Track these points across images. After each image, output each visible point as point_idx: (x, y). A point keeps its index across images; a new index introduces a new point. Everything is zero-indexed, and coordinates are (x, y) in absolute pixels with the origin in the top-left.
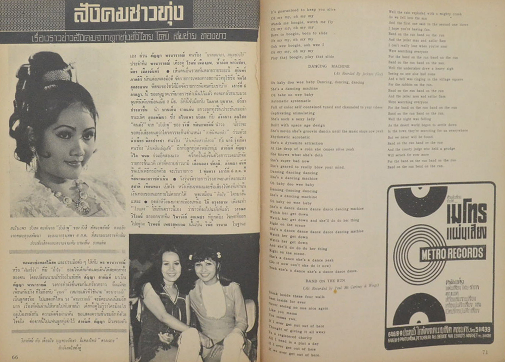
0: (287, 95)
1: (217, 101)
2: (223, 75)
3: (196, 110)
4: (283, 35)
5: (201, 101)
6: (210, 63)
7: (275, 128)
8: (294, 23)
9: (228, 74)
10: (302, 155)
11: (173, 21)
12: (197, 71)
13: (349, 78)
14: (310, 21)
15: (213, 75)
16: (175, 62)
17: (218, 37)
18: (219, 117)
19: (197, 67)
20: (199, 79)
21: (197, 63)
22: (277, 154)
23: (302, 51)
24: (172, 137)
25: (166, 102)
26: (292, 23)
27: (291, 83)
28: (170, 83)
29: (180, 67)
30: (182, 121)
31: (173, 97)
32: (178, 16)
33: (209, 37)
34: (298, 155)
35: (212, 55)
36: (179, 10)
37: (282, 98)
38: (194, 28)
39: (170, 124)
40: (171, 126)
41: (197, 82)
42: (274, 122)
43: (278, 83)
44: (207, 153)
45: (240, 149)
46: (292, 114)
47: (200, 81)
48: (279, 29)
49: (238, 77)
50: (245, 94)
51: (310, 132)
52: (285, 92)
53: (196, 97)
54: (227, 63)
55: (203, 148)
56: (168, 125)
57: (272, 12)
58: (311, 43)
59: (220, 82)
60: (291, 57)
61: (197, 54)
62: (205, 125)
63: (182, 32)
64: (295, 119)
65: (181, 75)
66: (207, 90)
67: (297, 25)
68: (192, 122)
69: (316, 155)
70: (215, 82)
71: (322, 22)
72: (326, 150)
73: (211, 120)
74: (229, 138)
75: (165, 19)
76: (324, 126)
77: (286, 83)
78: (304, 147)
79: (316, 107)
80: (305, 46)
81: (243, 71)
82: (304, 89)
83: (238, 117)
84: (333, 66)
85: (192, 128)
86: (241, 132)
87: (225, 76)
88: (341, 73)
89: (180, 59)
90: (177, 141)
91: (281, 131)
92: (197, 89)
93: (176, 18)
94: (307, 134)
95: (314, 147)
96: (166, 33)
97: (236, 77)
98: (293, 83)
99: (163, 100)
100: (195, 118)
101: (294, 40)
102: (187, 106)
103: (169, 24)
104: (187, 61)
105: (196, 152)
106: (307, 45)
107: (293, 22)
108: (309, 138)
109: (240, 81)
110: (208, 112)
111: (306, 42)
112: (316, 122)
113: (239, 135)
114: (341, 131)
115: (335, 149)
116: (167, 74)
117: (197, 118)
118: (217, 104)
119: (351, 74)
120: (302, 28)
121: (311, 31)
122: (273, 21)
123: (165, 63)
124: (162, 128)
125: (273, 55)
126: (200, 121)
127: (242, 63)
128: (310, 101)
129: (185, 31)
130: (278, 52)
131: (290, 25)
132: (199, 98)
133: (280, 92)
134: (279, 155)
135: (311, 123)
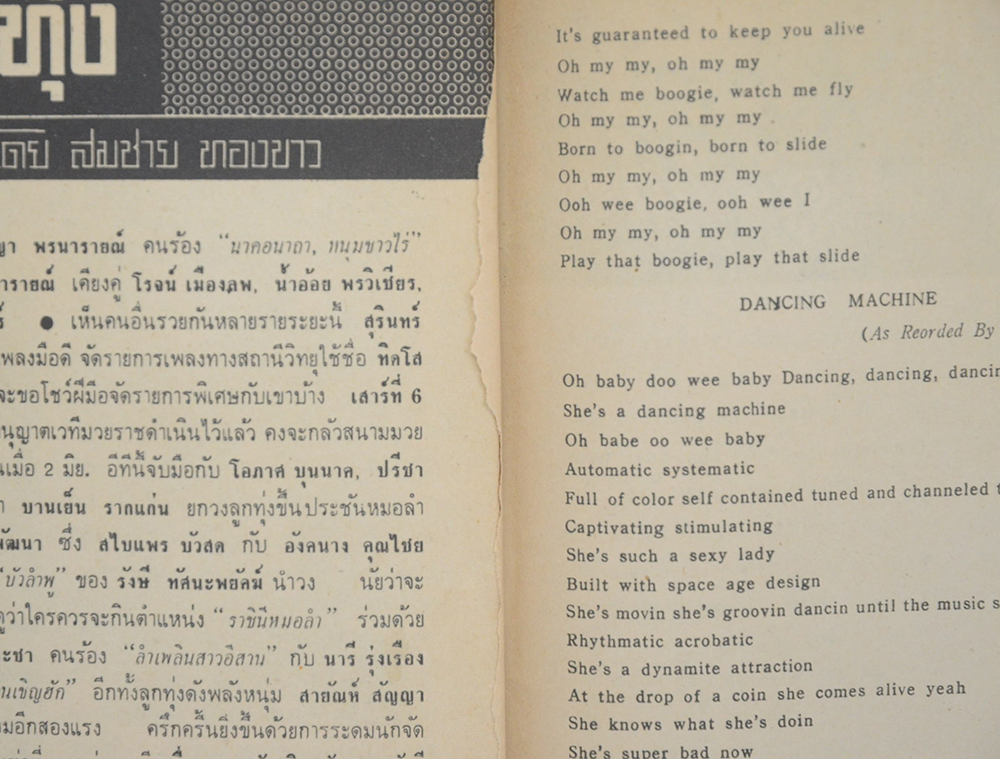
0: (644, 443)
1: (281, 471)
2: (307, 341)
3: (178, 511)
4: (620, 150)
5: (204, 469)
6: (247, 286)
7: (585, 600)
8: (672, 95)
9: (330, 337)
10: (720, 725)
11: (69, 78)
12: (181, 323)
13: (939, 355)
14: (742, 85)
15: (260, 341)
16: (80, 277)
17: (281, 158)
18: (289, 548)
19: (183, 303)
20: (191, 361)
21: (181, 286)
22: (604, 725)
23: (707, 232)
24: (68, 637)
25: (40, 470)
26: (660, 95)
27: (662, 382)
28: (57, 377)
29: (102, 304)
30: (113, 563)
31: (75, 445)
32: (93, 55)
33: (239, 158)
34: (703, 726)
35: (254, 247)
36: (93, 26)
37: (621, 457)
38: (167, 116)
39: (59, 576)
40: (65, 584)
41: (184, 378)
42: (583, 571)
43: (600, 382)
44: (236, 720)
45: (392, 699)
46: (669, 531)
47: (198, 372)
48: (596, 121)
49: (383, 351)
50: (417, 433)
51: (754, 613)
52: (632, 426)
53: (178, 446)
54: (327, 284)
55: (214, 695)
56: (50, 581)
57: (561, 36)
58: (751, 192)
59: (291, 377)
60: (657, 261)
61: (183, 243)
62: (222, 584)
63: (113, 133)
64: (684, 557)
65: (110, 341)
66: (231, 416)
67: (681, 105)
68: (162, 566)
69: (783, 722)
70: (269, 378)
71: (799, 91)
72: (829, 694)
73: (251, 561)
74: (338, 650)
75: (31, 68)
76: (817, 582)
77: (640, 383)
78: (727, 683)
79: (778, 498)
80: (722, 205)
81: (405, 322)
82: (723, 411)
83: (383, 548)
84: (856, 301)
85: (162, 599)
86: (397, 621)
87: (316, 351)
88: (896, 332)
89: (103, 266)
90: (92, 658)
91: (622, 615)
92: (182, 410)
93: (81, 67)
94: (737, 626)
95: (771, 683)
96: (33, 136)
97: (372, 351)
98: (672, 383)
99: (24, 461)
100: (175, 548)
101: (671, 177)
102: (139, 490)
103: (48, 94)
104: (137, 275)
105: (184, 714)
106: (732, 204)
107: (665, 89)
108: (747, 641)
109: (391, 372)
110: (236, 524)
111: (731, 188)
112: (780, 569)
113: (391, 633)
114: (900, 606)
115: (871, 691)
116: (44, 335)
117: (186, 547)
118: (278, 482)
119: (947, 333)
120: (705, 119)
121: (749, 134)
122: (569, 81)
123: (34, 282)
124: (21, 595)
125: (573, 247)
126: (201, 566)
127: (401, 284)
128: (748, 470)
129: (122, 131)
130: (598, 234)
131: (649, 106)
132: (192, 453)
133: (612, 427)
134: (613, 727)
135: (758, 571)
